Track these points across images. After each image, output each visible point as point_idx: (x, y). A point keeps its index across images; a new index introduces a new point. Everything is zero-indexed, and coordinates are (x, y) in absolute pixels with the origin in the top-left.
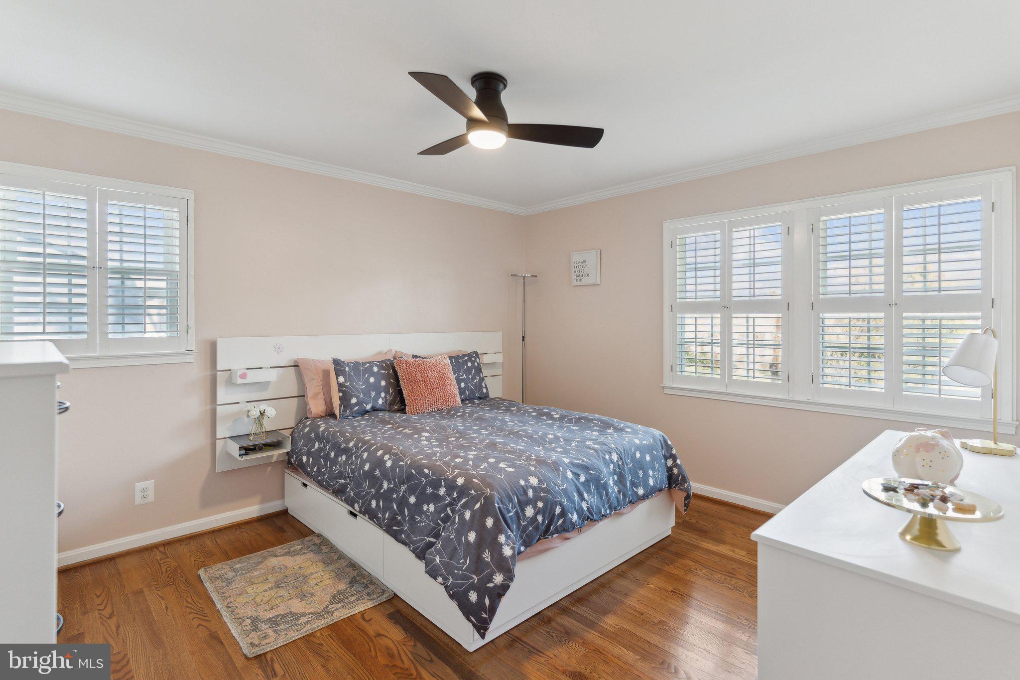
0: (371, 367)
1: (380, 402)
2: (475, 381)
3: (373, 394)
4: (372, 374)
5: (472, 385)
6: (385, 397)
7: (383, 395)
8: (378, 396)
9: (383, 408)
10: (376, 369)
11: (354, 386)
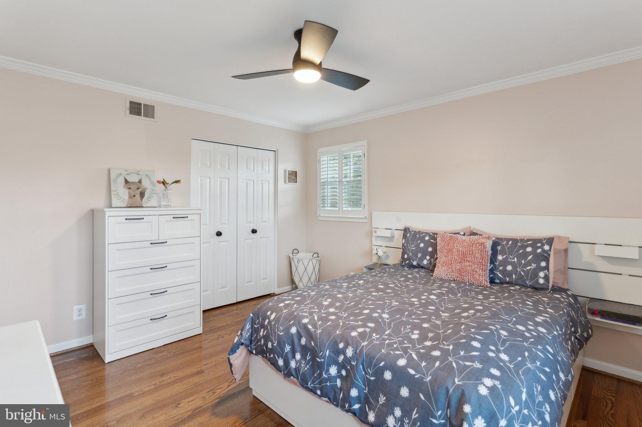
0: (425, 236)
1: (425, 262)
2: (529, 268)
3: (419, 255)
4: (423, 241)
5: (523, 271)
6: (430, 260)
7: (428, 258)
8: (424, 257)
9: (426, 267)
10: (427, 238)
11: (408, 247)
